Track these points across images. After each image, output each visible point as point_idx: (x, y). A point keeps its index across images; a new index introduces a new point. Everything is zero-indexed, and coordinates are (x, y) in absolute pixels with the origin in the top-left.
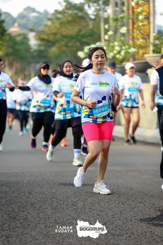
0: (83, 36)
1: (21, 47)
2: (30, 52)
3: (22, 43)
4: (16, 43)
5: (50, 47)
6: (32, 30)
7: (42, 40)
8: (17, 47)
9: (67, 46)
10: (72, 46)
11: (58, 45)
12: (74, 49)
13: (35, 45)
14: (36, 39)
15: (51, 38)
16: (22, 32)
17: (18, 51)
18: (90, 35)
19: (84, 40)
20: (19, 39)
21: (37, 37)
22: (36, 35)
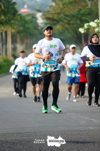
0: (83, 15)
1: (30, 26)
2: (38, 29)
3: (31, 22)
4: (26, 22)
5: (55, 24)
6: (39, 11)
7: (48, 19)
8: (27, 26)
9: (69, 24)
10: (73, 24)
11: (61, 23)
12: (75, 26)
13: (42, 23)
14: (43, 19)
15: (56, 17)
16: (31, 12)
17: (28, 28)
18: (89, 14)
19: (84, 18)
20: (28, 18)
21: (44, 17)
22: (43, 15)
